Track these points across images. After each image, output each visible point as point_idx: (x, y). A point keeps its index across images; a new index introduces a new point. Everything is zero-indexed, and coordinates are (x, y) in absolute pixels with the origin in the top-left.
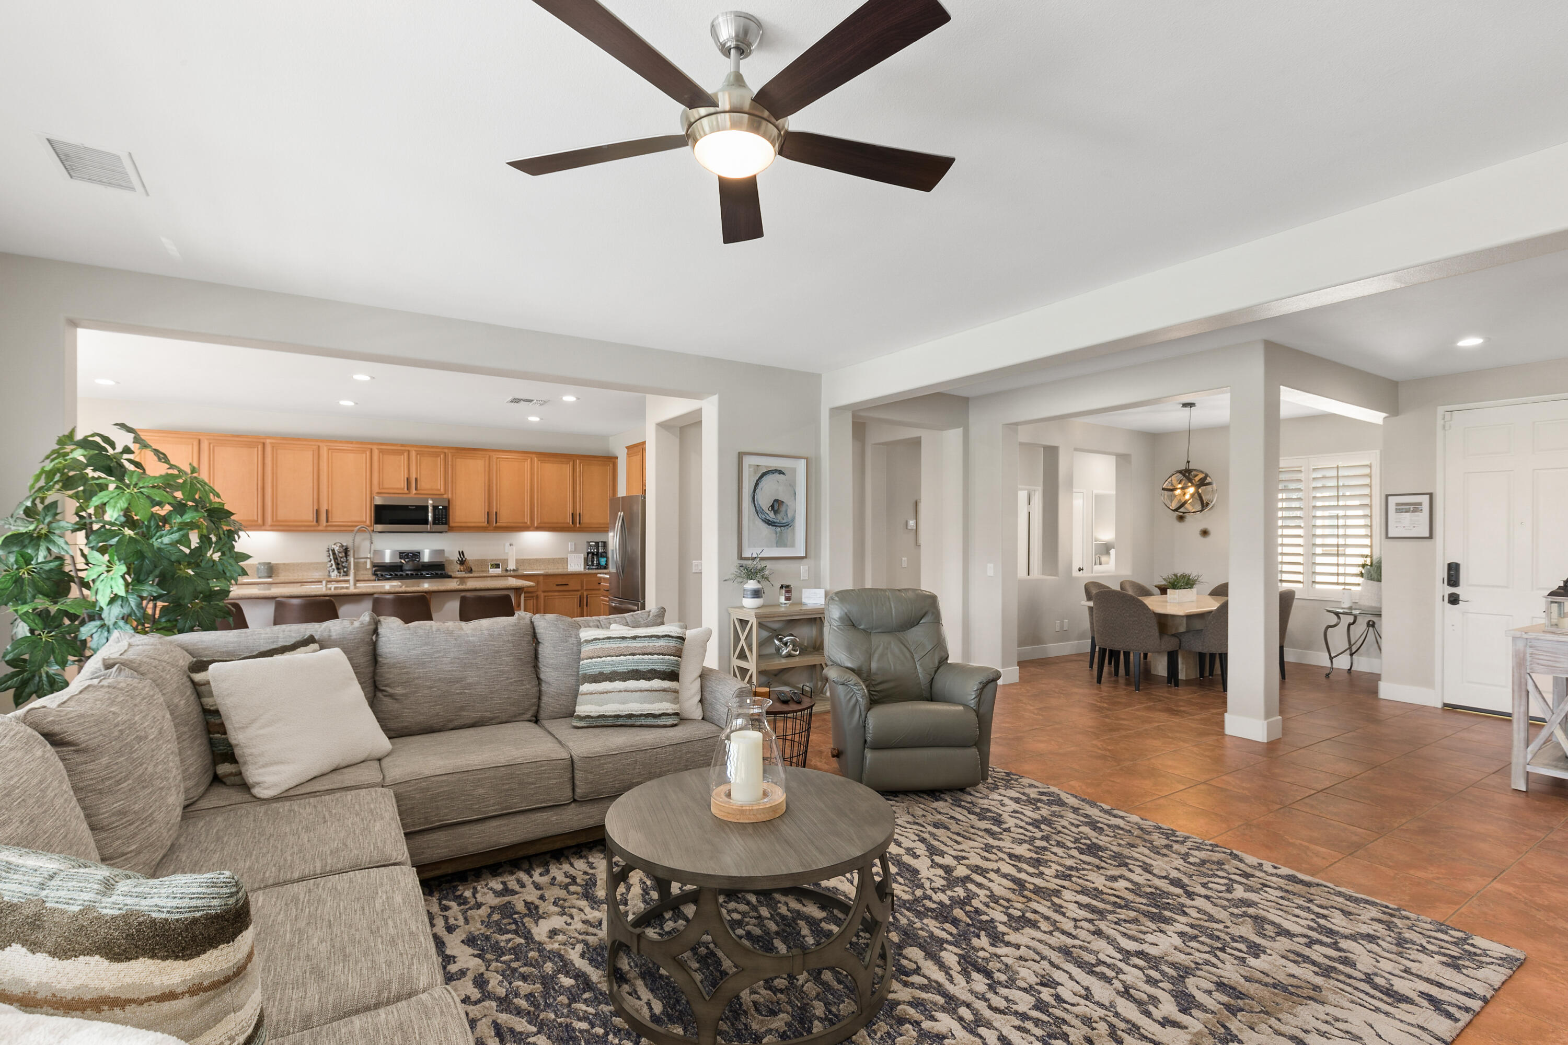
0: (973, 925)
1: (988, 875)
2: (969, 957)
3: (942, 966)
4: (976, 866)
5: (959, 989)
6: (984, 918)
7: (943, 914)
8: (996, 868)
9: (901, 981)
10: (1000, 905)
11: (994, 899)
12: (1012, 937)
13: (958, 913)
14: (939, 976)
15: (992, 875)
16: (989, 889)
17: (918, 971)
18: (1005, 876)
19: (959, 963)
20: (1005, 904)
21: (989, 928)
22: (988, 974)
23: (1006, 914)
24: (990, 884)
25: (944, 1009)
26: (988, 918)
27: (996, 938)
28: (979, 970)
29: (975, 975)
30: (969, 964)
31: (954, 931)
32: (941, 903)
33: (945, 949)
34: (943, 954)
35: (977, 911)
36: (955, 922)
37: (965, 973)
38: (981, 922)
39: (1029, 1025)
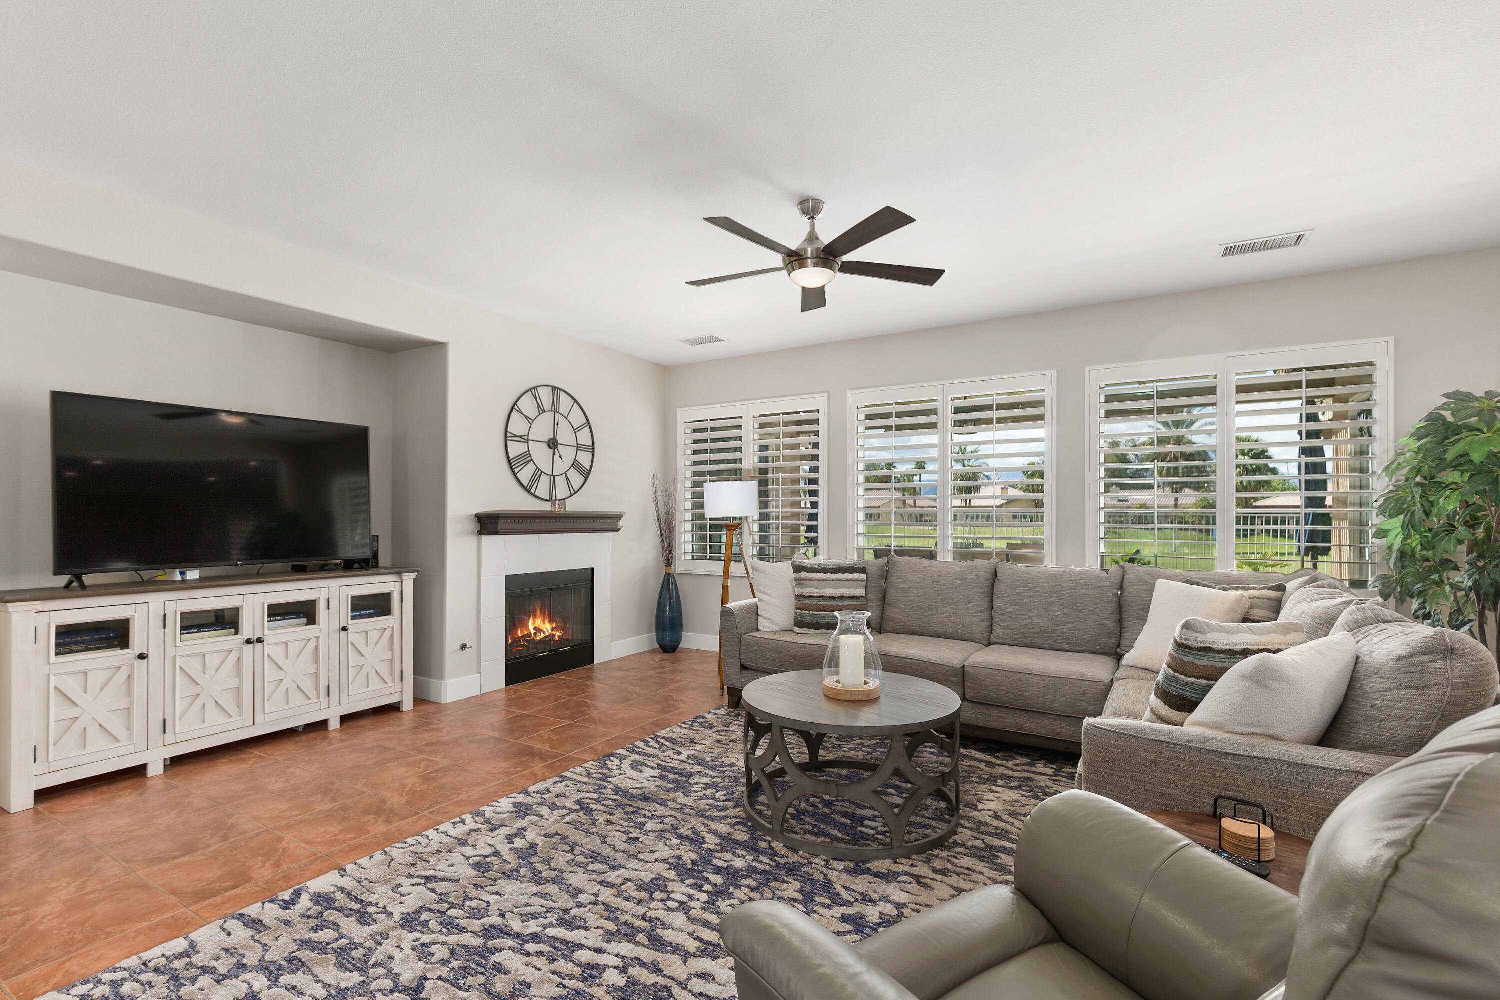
0: (700, 872)
1: (697, 944)
2: (697, 845)
3: (715, 833)
4: (715, 958)
5: (696, 823)
6: (690, 882)
7: (732, 876)
8: (691, 960)
9: (740, 818)
10: (677, 901)
11: (683, 907)
12: (661, 868)
13: (718, 879)
14: (715, 826)
15: (692, 946)
16: (693, 921)
17: (733, 826)
18: (676, 949)
19: (703, 838)
20: (671, 904)
21: (684, 872)
22: (679, 837)
23: (670, 893)
24: (692, 928)
25: (705, 811)
26: (687, 882)
27: (677, 865)
28: (687, 838)
29: (689, 833)
30: (696, 840)
31: (715, 861)
32: (738, 887)
33: (718, 845)
34: (718, 841)
35: (700, 888)
36: (718, 871)
37: (696, 833)
38: (694, 877)
39: (649, 814)
